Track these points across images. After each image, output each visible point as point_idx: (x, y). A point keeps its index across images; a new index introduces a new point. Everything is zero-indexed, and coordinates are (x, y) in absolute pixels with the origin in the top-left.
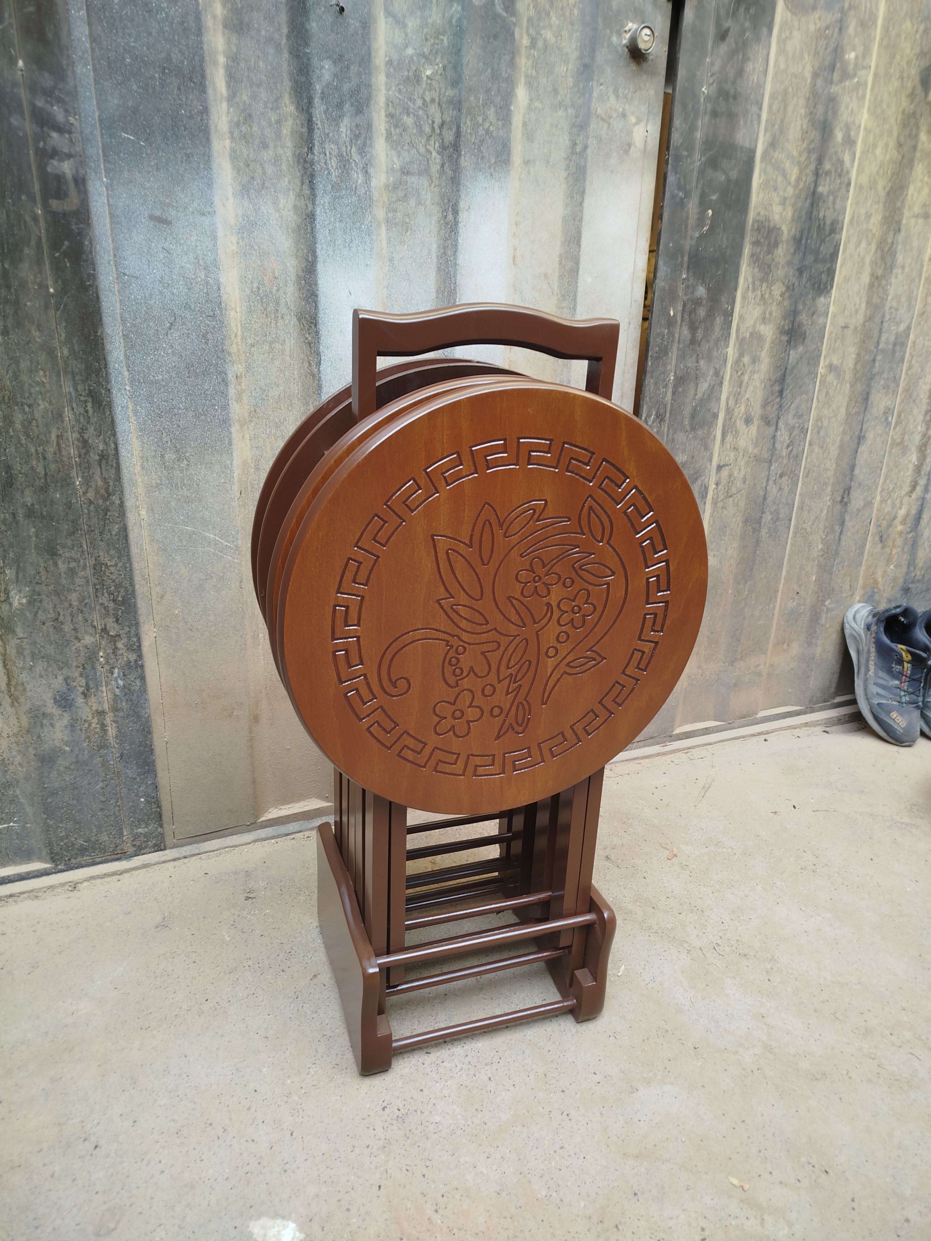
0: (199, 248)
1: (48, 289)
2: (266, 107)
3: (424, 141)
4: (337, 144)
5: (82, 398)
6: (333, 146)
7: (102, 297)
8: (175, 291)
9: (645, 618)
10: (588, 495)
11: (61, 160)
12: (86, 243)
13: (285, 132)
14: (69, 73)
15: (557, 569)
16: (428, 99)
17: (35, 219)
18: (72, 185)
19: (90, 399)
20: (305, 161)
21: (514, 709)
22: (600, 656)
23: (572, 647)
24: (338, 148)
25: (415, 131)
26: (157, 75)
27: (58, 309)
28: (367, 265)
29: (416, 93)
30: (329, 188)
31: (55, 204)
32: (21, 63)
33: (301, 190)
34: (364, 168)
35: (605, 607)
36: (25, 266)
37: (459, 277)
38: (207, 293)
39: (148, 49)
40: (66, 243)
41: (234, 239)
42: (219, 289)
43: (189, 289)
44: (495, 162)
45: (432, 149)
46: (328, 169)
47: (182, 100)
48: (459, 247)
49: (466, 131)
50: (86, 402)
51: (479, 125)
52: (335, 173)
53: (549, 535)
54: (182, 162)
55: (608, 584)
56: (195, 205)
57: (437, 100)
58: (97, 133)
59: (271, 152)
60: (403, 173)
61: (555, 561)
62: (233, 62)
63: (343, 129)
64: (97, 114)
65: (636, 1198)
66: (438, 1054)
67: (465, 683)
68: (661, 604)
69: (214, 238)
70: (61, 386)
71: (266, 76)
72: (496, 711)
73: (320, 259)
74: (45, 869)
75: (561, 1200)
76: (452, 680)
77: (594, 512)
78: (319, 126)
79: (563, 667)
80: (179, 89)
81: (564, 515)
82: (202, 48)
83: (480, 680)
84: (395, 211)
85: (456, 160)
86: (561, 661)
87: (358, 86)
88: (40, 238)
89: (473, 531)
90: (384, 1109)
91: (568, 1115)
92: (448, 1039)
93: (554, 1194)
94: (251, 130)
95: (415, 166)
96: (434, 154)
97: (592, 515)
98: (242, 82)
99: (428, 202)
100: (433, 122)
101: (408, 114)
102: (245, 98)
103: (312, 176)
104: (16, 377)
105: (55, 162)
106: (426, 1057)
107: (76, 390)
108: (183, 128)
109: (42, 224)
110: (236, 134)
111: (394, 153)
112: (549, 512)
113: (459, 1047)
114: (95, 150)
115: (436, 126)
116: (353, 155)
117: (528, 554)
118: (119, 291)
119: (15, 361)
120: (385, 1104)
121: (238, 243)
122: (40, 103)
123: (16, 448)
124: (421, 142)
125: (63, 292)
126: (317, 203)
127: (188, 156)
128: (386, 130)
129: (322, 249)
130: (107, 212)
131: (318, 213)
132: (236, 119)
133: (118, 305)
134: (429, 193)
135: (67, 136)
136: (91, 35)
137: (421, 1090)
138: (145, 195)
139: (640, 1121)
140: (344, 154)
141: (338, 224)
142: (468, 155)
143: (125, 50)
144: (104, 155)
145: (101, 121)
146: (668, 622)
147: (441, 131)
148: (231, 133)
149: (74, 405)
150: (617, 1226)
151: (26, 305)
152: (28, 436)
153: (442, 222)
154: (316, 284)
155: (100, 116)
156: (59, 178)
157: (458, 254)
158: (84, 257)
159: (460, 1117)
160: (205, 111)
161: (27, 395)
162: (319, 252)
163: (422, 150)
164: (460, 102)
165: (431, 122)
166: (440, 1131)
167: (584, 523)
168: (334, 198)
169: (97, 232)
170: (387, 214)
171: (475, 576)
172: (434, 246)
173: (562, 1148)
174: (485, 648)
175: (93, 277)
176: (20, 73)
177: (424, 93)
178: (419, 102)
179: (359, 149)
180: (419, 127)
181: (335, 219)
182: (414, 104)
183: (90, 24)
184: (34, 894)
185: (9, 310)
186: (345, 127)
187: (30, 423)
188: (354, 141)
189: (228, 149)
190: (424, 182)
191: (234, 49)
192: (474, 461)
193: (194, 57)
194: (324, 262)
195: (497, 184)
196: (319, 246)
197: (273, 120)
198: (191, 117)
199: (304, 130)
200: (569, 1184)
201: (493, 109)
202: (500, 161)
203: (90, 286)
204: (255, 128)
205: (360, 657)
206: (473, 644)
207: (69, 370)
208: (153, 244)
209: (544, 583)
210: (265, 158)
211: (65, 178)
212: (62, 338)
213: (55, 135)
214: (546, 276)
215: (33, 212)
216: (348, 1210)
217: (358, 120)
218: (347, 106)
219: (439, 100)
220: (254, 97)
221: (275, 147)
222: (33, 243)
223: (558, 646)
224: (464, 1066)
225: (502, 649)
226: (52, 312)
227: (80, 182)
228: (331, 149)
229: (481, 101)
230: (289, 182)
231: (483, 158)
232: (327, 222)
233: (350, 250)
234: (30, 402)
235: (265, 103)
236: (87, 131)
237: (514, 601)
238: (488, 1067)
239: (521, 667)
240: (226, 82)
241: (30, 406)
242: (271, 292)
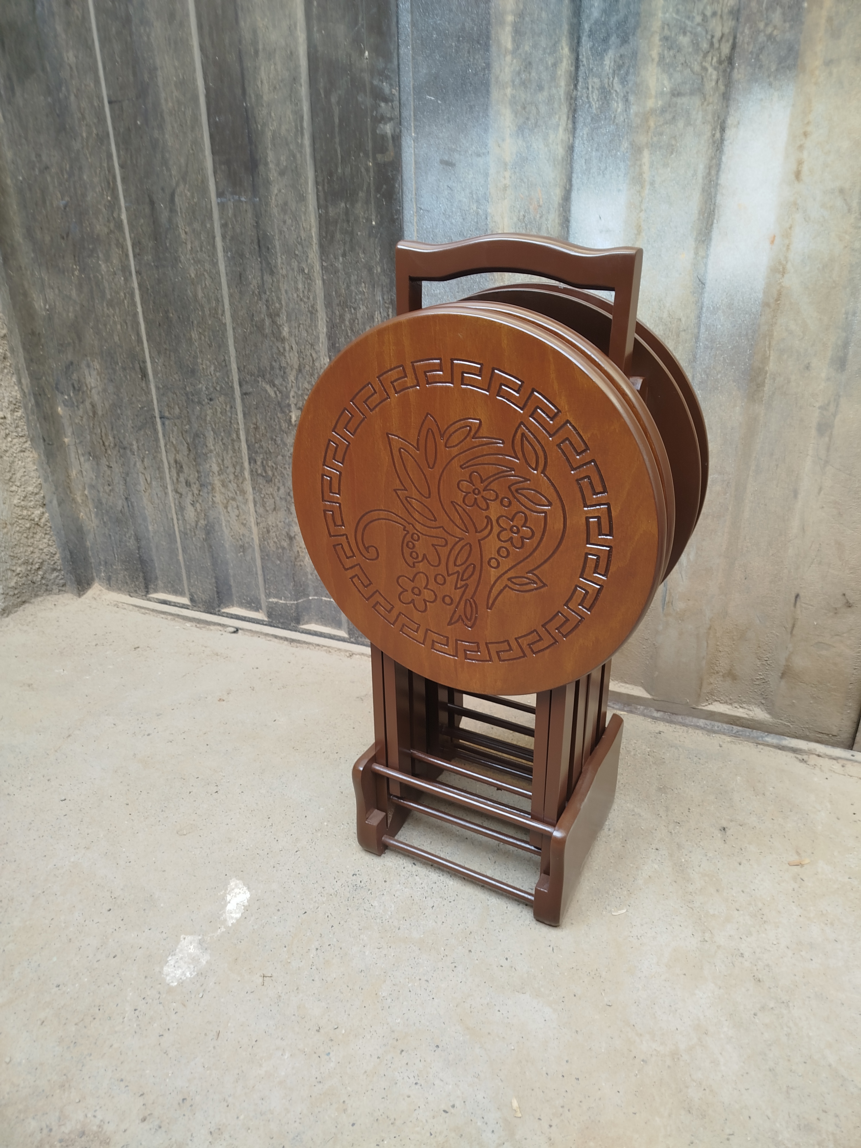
0: (474, 184)
1: (372, 222)
2: (544, 53)
3: (699, 59)
4: (599, 76)
5: (387, 305)
6: (596, 80)
7: (405, 228)
8: (453, 221)
9: (586, 558)
10: (519, 421)
11: (385, 124)
12: (397, 186)
13: (559, 73)
14: (395, 55)
15: (494, 486)
16: (708, 13)
17: (367, 170)
18: (391, 141)
19: (391, 306)
20: (571, 98)
21: (462, 603)
22: (542, 582)
23: (513, 564)
24: (601, 81)
25: (690, 50)
26: (453, 44)
27: (376, 237)
28: (619, 190)
29: (695, 11)
30: (589, 120)
31: (379, 156)
32: (367, 53)
33: (567, 125)
34: (624, 96)
35: (543, 534)
36: (359, 205)
37: (719, 197)
38: (477, 223)
39: (449, 23)
40: (384, 186)
41: (507, 174)
42: (487, 219)
43: (464, 219)
44: (777, 70)
45: (707, 65)
46: (589, 102)
47: (470, 61)
48: (723, 166)
49: (743, 41)
50: (388, 308)
51: (759, 32)
52: (595, 105)
53: (485, 453)
54: (466, 113)
55: (545, 512)
56: (474, 148)
57: (719, 13)
58: (411, 99)
59: (545, 93)
60: (673, 95)
61: (492, 479)
62: (520, 17)
63: (607, 62)
64: (411, 84)
65: (435, 1049)
66: (419, 869)
67: (421, 566)
68: (605, 548)
69: (486, 175)
70: (374, 295)
71: (547, 24)
72: (447, 600)
73: (575, 187)
74: (344, 637)
75: (389, 1007)
76: (410, 561)
77: (527, 440)
78: (585, 62)
79: (504, 580)
80: (469, 52)
81: (498, 437)
82: (489, 13)
83: (432, 568)
84: (661, 134)
85: (729, 74)
86: (504, 574)
87: (626, 17)
88: (369, 184)
89: (419, 436)
90: (353, 875)
91: (455, 967)
92: (435, 865)
93: (389, 1000)
94: (530, 76)
95: (688, 86)
96: (710, 70)
97: (526, 442)
98: (526, 34)
99: (698, 122)
100: (713, 37)
101: (685, 33)
102: (527, 48)
103: (575, 111)
104: (348, 287)
105: (382, 126)
106: (410, 866)
107: (383, 299)
108: (469, 84)
109: (372, 174)
110: (517, 81)
111: (665, 76)
112: (484, 432)
113: (437, 875)
114: (408, 113)
115: (715, 40)
116: (615, 85)
117: (468, 467)
118: (417, 223)
119: (348, 275)
120: (357, 873)
121: (510, 177)
122: (375, 82)
123: (345, 338)
124: (696, 60)
125: (380, 224)
126: (577, 135)
127: (471, 107)
128: (659, 54)
129: (577, 177)
130: (413, 160)
131: (576, 145)
132: (518, 69)
133: (415, 233)
134: (700, 113)
135: (390, 104)
136: (412, 20)
137: (385, 881)
138: (439, 144)
139: (499, 1011)
140: (606, 86)
141: (594, 153)
142: (743, 66)
143: (433, 28)
144: (414, 116)
145: (414, 88)
146: (612, 569)
147: (720, 45)
148: (513, 82)
149: (382, 310)
150: (402, 1051)
151: (357, 234)
152: (352, 330)
153: (711, 141)
154: (569, 211)
155: (414, 84)
156: (383, 137)
157: (721, 173)
158: (395, 197)
159: (390, 913)
160: (488, 66)
161: (353, 300)
162: (574, 181)
163: (697, 68)
164: (739, 10)
165: (709, 37)
166: (369, 911)
167: (518, 448)
168: (593, 129)
169: (405, 177)
170: (652, 138)
171: (423, 477)
172: (701, 167)
173: (427, 981)
174: (435, 541)
175: (400, 212)
176: (365, 61)
177: (705, 8)
178: (698, 19)
179: (622, 79)
180: (696, 45)
181: (592, 150)
182: (692, 21)
183: (412, 13)
184: (329, 649)
185: (348, 239)
186: (608, 61)
187: (354, 321)
188: (617, 72)
189: (509, 95)
190: (696, 100)
191: (521, 6)
192: (415, 374)
193: (482, 22)
194: (578, 189)
195: (776, 94)
196: (574, 175)
197: (550, 63)
198: (476, 74)
199: (573, 69)
200: (405, 1003)
201: (779, 11)
202: (783, 67)
203: (397, 219)
204: (534, 74)
205: (342, 520)
206: (426, 535)
207: (380, 283)
208: (441, 184)
209: (482, 497)
210: (540, 100)
211: (387, 137)
212: (378, 260)
213: (383, 104)
214: (842, 191)
215: (367, 165)
216: (278, 910)
217: (622, 51)
218: (613, 38)
219: (722, 11)
220: (535, 46)
221: (550, 88)
222: (365, 188)
223: (500, 559)
224: (426, 888)
225: (449, 547)
226: (372, 240)
227: (397, 138)
228: (594, 83)
229: (764, 5)
230: (559, 119)
231: (761, 67)
232: (584, 152)
233: (604, 176)
234: (355, 305)
235: (544, 50)
236: (404, 98)
237: (457, 507)
238: (440, 900)
239: (467, 568)
240: (512, 37)
241: (355, 309)
242: (535, 219)
